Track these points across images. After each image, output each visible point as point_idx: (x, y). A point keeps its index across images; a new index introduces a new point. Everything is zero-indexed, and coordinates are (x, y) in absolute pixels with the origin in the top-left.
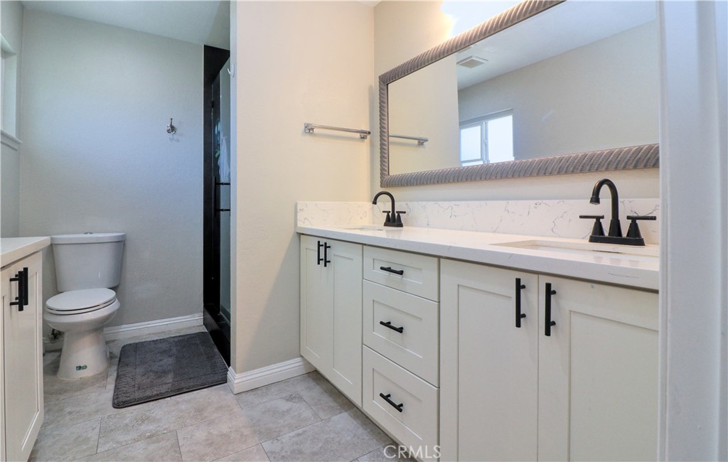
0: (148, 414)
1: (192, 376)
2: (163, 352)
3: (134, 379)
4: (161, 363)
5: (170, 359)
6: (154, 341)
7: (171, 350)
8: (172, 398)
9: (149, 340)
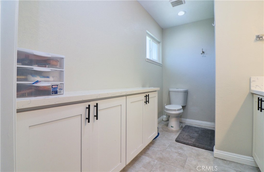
0: (183, 147)
1: (201, 143)
2: (196, 131)
3: (183, 136)
4: (194, 134)
5: (197, 134)
6: (195, 127)
7: (199, 132)
8: (192, 146)
9: (194, 126)
